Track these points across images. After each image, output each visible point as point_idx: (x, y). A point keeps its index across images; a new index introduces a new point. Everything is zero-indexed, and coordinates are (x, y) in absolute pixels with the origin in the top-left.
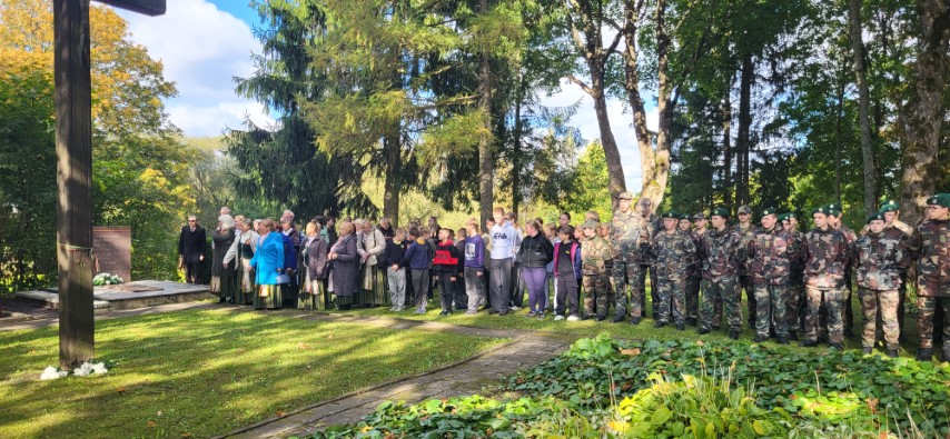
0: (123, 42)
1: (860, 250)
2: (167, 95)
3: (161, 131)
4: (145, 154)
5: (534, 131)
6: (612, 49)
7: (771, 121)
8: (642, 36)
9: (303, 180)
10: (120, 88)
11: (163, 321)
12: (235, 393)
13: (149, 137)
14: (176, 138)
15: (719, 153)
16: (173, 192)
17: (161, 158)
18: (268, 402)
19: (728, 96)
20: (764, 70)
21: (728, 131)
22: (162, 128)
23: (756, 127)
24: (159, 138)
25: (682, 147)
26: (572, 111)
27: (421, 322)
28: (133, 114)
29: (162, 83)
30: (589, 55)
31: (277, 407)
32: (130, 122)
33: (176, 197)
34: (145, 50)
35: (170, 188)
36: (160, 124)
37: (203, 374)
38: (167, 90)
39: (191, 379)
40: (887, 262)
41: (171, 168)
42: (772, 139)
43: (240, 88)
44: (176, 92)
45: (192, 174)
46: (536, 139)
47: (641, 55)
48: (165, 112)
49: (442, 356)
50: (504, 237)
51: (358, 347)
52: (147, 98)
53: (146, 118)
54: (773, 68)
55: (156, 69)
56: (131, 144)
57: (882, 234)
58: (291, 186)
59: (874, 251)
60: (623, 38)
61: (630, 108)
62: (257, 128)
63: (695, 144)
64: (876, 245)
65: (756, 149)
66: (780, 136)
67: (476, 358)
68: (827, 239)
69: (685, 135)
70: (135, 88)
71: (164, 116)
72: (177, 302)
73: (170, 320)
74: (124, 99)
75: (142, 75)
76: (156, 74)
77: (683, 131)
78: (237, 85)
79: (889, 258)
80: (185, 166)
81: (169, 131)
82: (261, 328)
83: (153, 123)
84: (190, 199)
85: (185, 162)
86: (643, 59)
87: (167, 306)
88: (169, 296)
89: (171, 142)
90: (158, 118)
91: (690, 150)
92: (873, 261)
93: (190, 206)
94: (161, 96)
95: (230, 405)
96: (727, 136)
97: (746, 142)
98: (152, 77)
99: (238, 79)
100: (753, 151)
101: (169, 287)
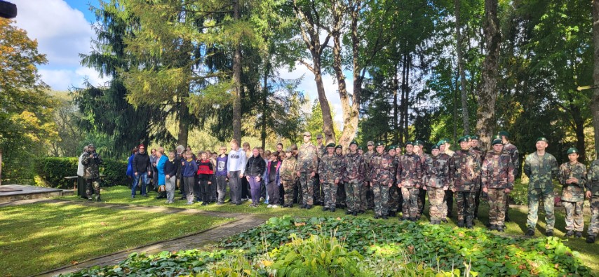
0: (10, 27)
1: (427, 165)
2: (40, 63)
3: (35, 87)
4: (23, 102)
5: (275, 93)
6: (325, 45)
7: (421, 91)
8: (345, 37)
9: (123, 121)
10: (7, 57)
11: (17, 210)
12: (48, 251)
13: (26, 90)
14: (46, 91)
15: (390, 109)
16: (42, 127)
17: (35, 104)
18: (68, 256)
19: (396, 76)
20: (416, 61)
21: (396, 96)
22: (36, 84)
23: (413, 94)
24: (33, 91)
25: (370, 105)
26: (298, 82)
27: (184, 209)
28: (15, 75)
29: (36, 55)
30: (312, 47)
31: (73, 259)
32: (13, 80)
33: (44, 130)
34: (25, 33)
35: (40, 124)
36: (34, 82)
37: (32, 241)
38: (40, 59)
39: (23, 244)
40: (440, 172)
41: (41, 111)
42: (422, 101)
43: (84, 61)
44: (46, 61)
45: (57, 115)
46: (277, 98)
47: (344, 49)
48: (39, 73)
49: (190, 229)
50: (238, 157)
51: (138, 224)
52: (26, 65)
53: (25, 77)
54: (422, 59)
55: (32, 46)
56: (13, 94)
57: (438, 157)
58: (114, 125)
59: (434, 166)
60: (332, 38)
61: (337, 81)
62: (93, 87)
63: (377, 103)
64: (436, 163)
65: (413, 107)
66: (425, 100)
67: (210, 230)
68: (411, 159)
69: (372, 98)
70: (17, 57)
71: (37, 76)
72: (31, 198)
73: (22, 209)
74: (9, 65)
75: (23, 49)
76: (33, 49)
77: (370, 96)
78: (82, 59)
79: (442, 170)
80: (51, 110)
81: (41, 87)
82: (81, 214)
83: (30, 81)
84: (54, 132)
85: (52, 108)
86: (345, 51)
87: (23, 201)
88: (25, 195)
89: (42, 94)
90: (33, 78)
91: (374, 107)
92: (433, 172)
93: (54, 136)
94: (35, 63)
95: (43, 258)
96: (395, 98)
97: (406, 103)
98: (30, 51)
99: (82, 55)
100: (412, 108)
101: (26, 189)
